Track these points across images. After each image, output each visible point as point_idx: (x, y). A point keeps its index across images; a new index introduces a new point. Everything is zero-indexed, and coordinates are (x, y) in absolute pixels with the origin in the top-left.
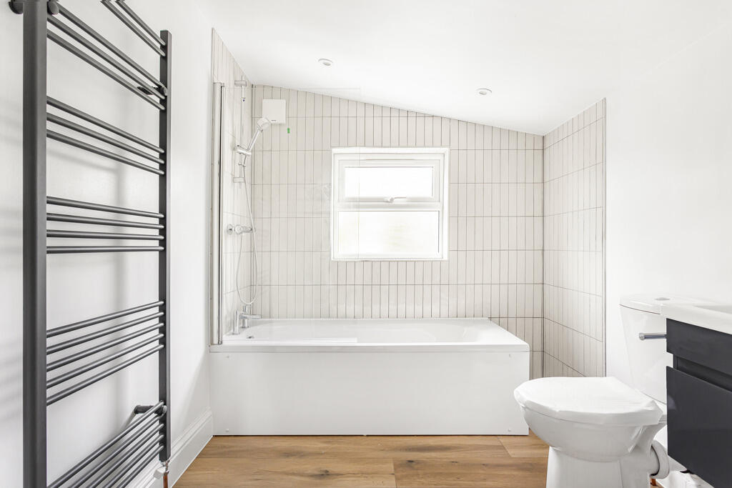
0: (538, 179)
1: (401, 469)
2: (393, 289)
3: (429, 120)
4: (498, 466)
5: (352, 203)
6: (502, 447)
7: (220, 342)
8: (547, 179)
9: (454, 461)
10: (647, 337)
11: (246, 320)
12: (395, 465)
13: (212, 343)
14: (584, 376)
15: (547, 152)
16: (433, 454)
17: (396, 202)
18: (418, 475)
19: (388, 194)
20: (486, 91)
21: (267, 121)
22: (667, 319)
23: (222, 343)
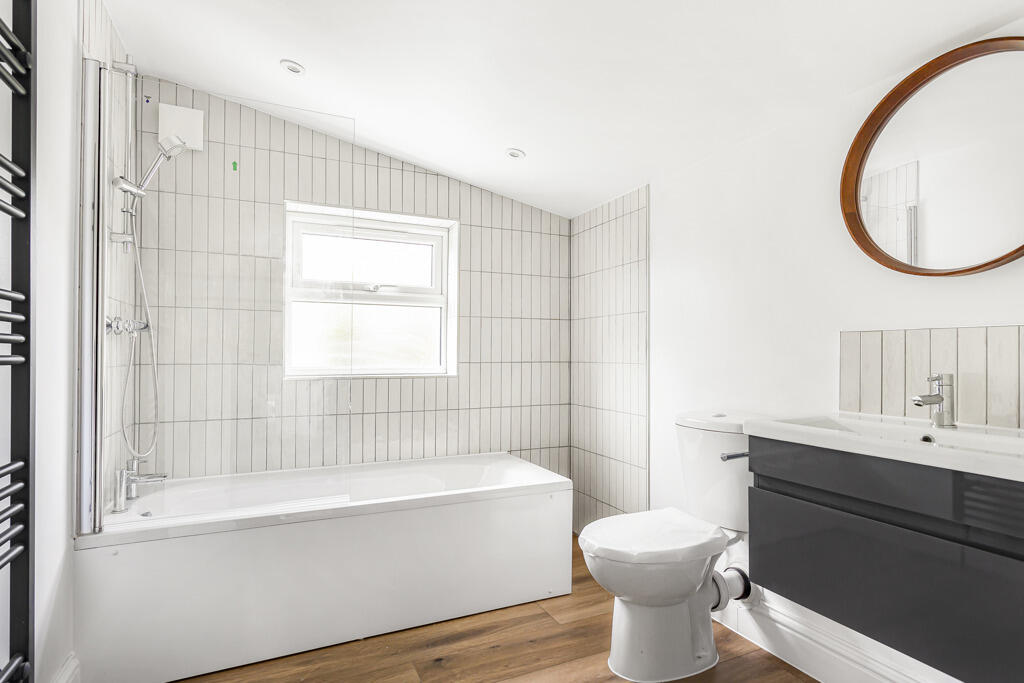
0: (565, 273)
1: (429, 674)
2: (382, 418)
3: (432, 179)
4: (547, 638)
5: (341, 292)
6: (546, 615)
7: (97, 529)
8: (575, 273)
9: (495, 644)
10: (730, 457)
11: (134, 486)
12: (418, 670)
13: (79, 533)
14: (624, 512)
15: (575, 240)
16: (465, 643)
17: (382, 292)
18: (454, 675)
19: (371, 280)
20: (520, 153)
21: (178, 142)
22: (750, 436)
23: (100, 530)
